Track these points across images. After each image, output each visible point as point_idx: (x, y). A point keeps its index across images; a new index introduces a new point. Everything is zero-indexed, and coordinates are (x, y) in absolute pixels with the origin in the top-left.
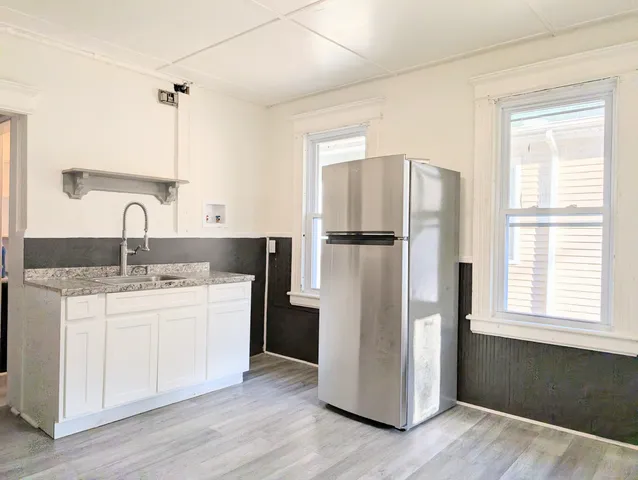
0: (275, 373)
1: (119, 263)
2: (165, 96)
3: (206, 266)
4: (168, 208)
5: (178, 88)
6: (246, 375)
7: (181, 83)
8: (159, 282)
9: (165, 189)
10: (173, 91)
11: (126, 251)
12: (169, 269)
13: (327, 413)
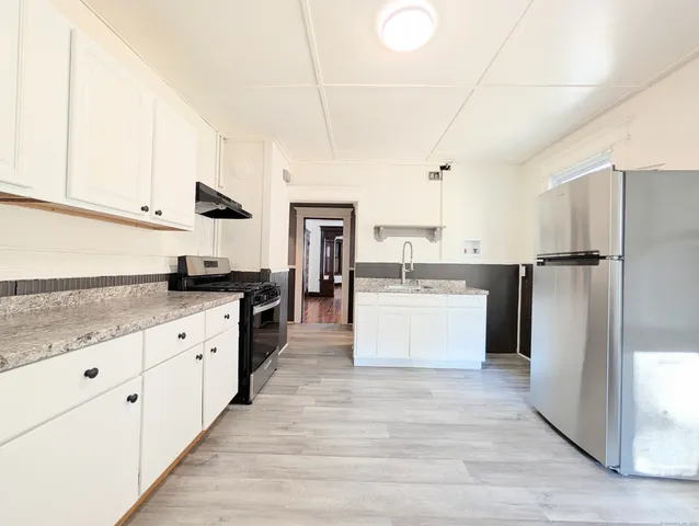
0: (512, 371)
1: (401, 277)
2: (432, 176)
3: (463, 283)
4: (435, 245)
5: (443, 168)
6: (484, 366)
7: (444, 164)
8: (423, 290)
9: (432, 232)
10: (438, 170)
11: (404, 270)
12: (428, 282)
13: (534, 415)
